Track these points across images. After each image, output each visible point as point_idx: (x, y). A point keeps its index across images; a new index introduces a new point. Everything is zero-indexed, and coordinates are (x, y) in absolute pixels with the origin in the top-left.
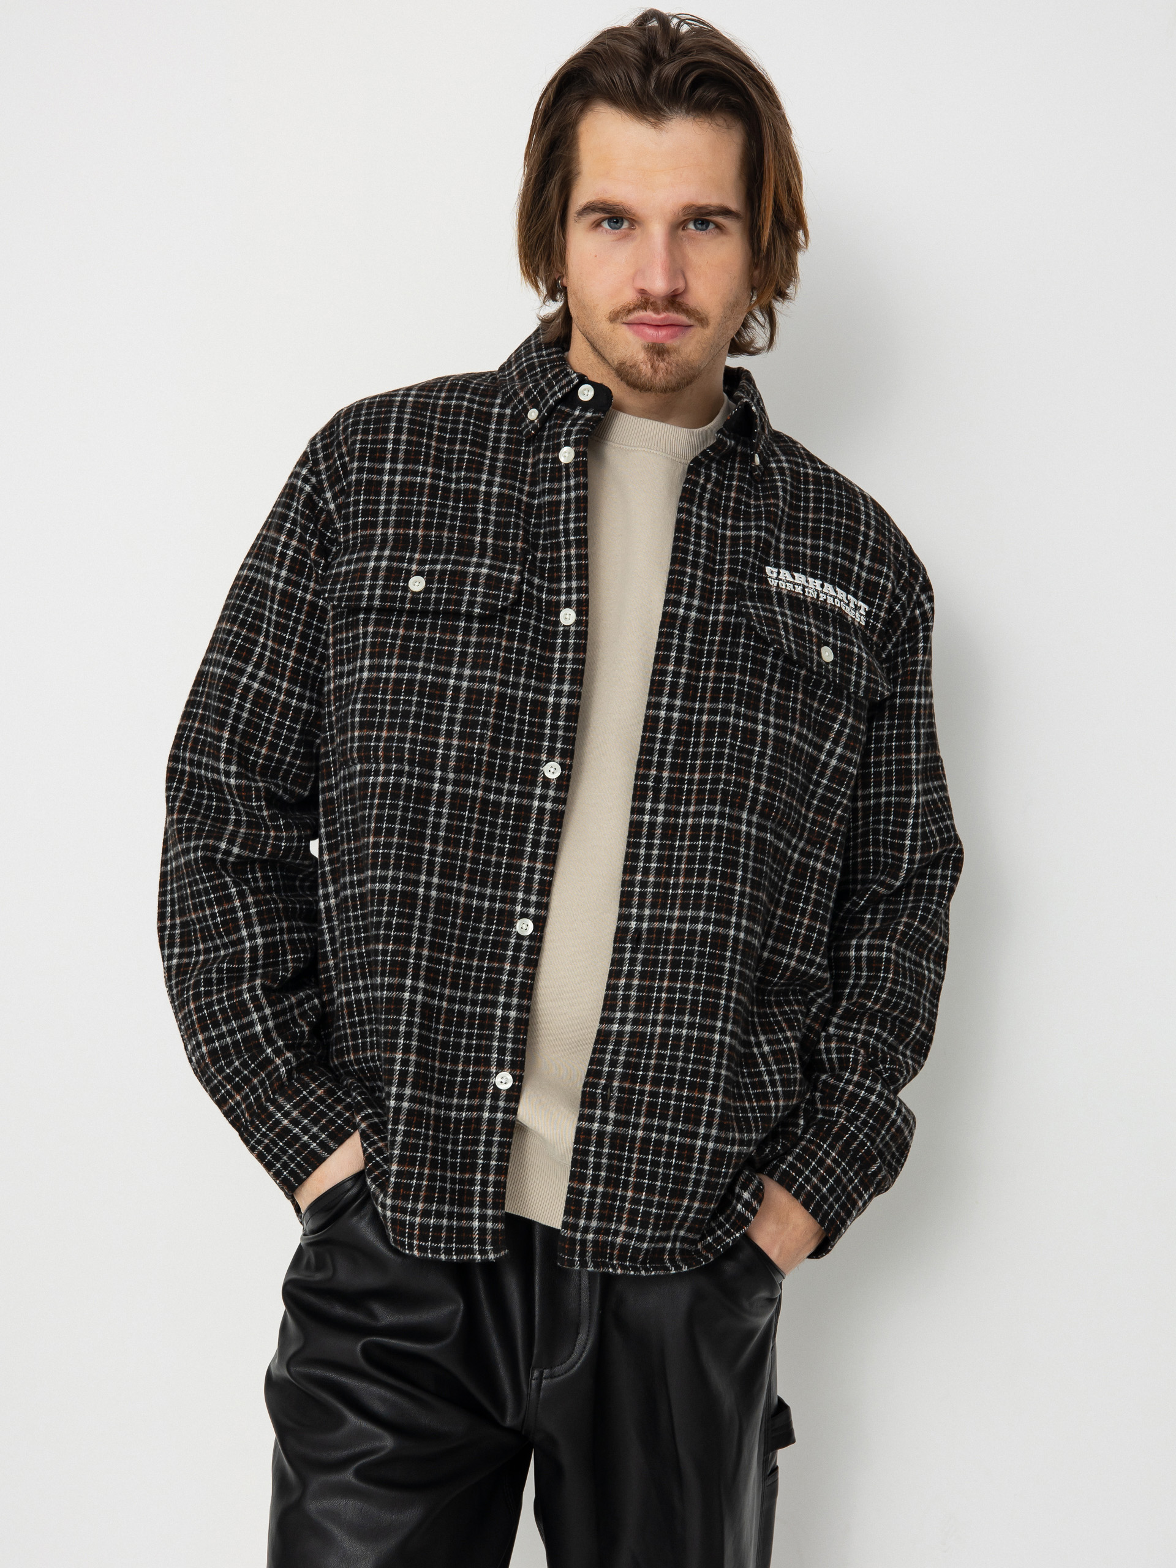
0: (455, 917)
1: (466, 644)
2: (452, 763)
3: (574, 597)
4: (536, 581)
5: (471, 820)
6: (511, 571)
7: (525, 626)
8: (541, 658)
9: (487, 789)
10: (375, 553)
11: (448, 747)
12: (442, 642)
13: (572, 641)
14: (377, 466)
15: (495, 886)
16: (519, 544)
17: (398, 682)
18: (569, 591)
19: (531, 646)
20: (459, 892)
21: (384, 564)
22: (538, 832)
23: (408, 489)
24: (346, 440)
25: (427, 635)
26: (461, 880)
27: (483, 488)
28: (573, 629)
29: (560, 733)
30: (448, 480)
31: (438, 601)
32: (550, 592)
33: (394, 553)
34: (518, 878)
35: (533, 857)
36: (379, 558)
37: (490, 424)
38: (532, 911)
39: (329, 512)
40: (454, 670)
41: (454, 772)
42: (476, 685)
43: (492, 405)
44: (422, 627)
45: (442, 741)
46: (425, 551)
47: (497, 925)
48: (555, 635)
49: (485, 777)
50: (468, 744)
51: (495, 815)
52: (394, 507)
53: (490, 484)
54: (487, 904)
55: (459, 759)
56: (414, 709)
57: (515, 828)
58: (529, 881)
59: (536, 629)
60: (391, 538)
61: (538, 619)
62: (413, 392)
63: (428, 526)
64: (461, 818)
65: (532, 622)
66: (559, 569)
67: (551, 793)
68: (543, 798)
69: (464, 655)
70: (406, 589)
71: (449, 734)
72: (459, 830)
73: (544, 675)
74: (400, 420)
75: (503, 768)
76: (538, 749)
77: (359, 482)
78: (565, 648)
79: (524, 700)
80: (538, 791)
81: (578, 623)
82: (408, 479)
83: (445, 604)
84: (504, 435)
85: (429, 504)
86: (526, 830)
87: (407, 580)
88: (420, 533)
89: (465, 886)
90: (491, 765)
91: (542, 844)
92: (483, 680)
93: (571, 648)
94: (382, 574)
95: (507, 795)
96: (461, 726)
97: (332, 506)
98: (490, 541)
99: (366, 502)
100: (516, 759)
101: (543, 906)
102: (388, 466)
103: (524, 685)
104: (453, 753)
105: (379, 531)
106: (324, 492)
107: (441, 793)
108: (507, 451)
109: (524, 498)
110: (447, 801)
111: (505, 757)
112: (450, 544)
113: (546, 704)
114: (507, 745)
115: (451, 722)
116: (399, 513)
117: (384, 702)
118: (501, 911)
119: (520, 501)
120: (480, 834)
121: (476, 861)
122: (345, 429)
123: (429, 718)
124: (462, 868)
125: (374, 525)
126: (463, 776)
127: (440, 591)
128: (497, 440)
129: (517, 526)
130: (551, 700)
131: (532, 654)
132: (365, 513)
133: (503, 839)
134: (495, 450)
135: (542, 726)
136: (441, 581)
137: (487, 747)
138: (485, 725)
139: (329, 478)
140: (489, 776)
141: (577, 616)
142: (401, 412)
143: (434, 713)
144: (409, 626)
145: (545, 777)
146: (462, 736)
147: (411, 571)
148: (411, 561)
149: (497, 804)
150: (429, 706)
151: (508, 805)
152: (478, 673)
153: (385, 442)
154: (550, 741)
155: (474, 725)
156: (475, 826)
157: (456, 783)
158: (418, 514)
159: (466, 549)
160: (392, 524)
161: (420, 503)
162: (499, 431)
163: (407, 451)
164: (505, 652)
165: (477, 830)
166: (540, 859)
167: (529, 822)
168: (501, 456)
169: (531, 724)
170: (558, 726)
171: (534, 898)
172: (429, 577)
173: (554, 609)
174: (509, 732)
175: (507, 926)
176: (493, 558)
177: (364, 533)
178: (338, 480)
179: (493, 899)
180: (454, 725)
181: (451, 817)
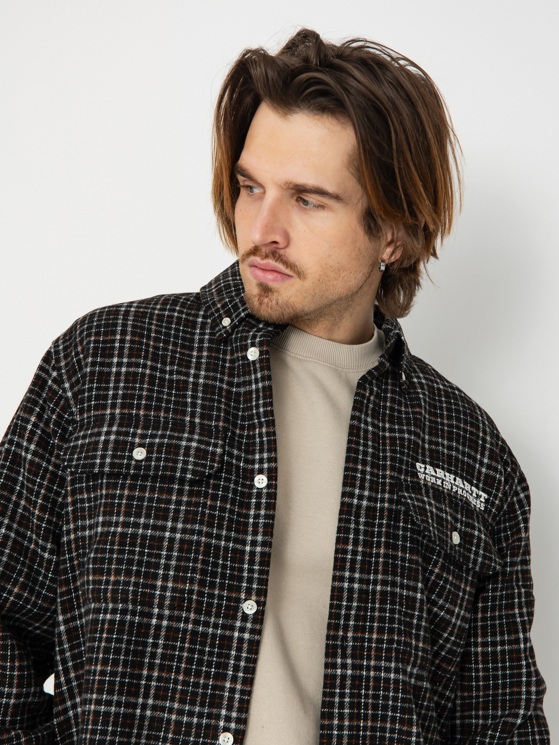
0: (167, 731)
1: (179, 503)
2: (167, 602)
3: (266, 466)
4: (235, 452)
5: (182, 649)
6: (215, 445)
7: (226, 489)
8: (239, 515)
9: (196, 622)
10: (105, 429)
11: (164, 588)
12: (159, 501)
13: (264, 501)
14: (107, 360)
15: (202, 705)
16: (221, 424)
17: (123, 535)
18: (261, 461)
19: (231, 504)
20: (171, 711)
21: (113, 437)
22: (238, 658)
23: (131, 377)
24: (81, 341)
25: (147, 495)
26: (173, 700)
27: (191, 380)
28: (265, 491)
29: (256, 575)
30: (163, 371)
31: (157, 468)
32: (247, 461)
33: (120, 429)
34: (222, 697)
35: (234, 680)
36: (108, 433)
37: (195, 329)
38: (233, 725)
39: (67, 399)
40: (169, 524)
41: (169, 609)
42: (187, 537)
43: (197, 316)
44: (143, 489)
45: (159, 583)
46: (146, 427)
47: (204, 738)
48: (250, 495)
49: (195, 613)
50: (180, 586)
51: (203, 644)
52: (120, 392)
53: (196, 376)
54: (195, 720)
55: (173, 598)
56: (136, 557)
57: (219, 655)
58: (231, 699)
59: (235, 491)
60: (118, 417)
61: (236, 483)
62: (135, 305)
63: (148, 408)
64: (174, 648)
65: (232, 486)
66: (254, 444)
67: (249, 625)
68: (242, 630)
69: (177, 511)
70: (131, 458)
71: (165, 578)
72: (172, 658)
73: (242, 528)
74: (124, 325)
75: (210, 605)
76: (238, 589)
77: (92, 373)
78: (258, 506)
79: (226, 549)
80: (238, 624)
81: (268, 486)
82: (132, 369)
83: (163, 470)
84: (207, 337)
85: (149, 390)
86: (228, 656)
87: (131, 451)
88: (142, 413)
89: (176, 705)
90: (200, 603)
91: (242, 668)
92: (192, 532)
93: (263, 506)
94: (111, 446)
95: (213, 627)
96: (175, 571)
97: (69, 394)
98: (197, 420)
99: (98, 388)
100: (220, 597)
101: (243, 721)
102: (115, 360)
103: (226, 536)
104: (168, 594)
105: (108, 411)
106: (63, 383)
107: (158, 627)
108: (209, 349)
109: (225, 386)
110: (163, 633)
111: (211, 596)
112: (166, 423)
113: (243, 552)
114: (212, 585)
115: (167, 567)
116: (124, 397)
117: (112, 551)
118: (208, 726)
119: (221, 389)
120: (190, 661)
121: (185, 683)
122: (82, 332)
123: (149, 565)
124: (174, 690)
125: (104, 407)
126: (176, 613)
127: (158, 459)
128: (201, 341)
129: (219, 409)
130: (248, 548)
131: (232, 512)
132: (97, 397)
133: (209, 665)
134: (200, 349)
135: (241, 570)
136: (159, 452)
137: (196, 588)
138: (194, 570)
139: (67, 372)
140: (198, 612)
141: (268, 481)
142: (125, 319)
143: (153, 560)
144: (132, 488)
145: (243, 612)
146: (176, 579)
147: (134, 443)
148: (134, 435)
149: (205, 635)
150: (149, 555)
151: (214, 635)
152: (189, 526)
153: (113, 341)
154: (247, 583)
155: (186, 570)
156: (185, 654)
157: (170, 618)
158: (140, 397)
159: (179, 427)
160: (118, 405)
161: (141, 389)
162: (203, 334)
163: (130, 348)
164: (210, 509)
165: (187, 657)
166: (240, 681)
167: (230, 650)
168: (205, 354)
169: (232, 569)
170: (253, 569)
171: (234, 715)
172: (150, 449)
173: (250, 475)
174: (214, 575)
175: (212, 739)
176: (200, 434)
177: (97, 413)
178: (75, 373)
179: (200, 715)
180: (169, 571)
181: (165, 647)
